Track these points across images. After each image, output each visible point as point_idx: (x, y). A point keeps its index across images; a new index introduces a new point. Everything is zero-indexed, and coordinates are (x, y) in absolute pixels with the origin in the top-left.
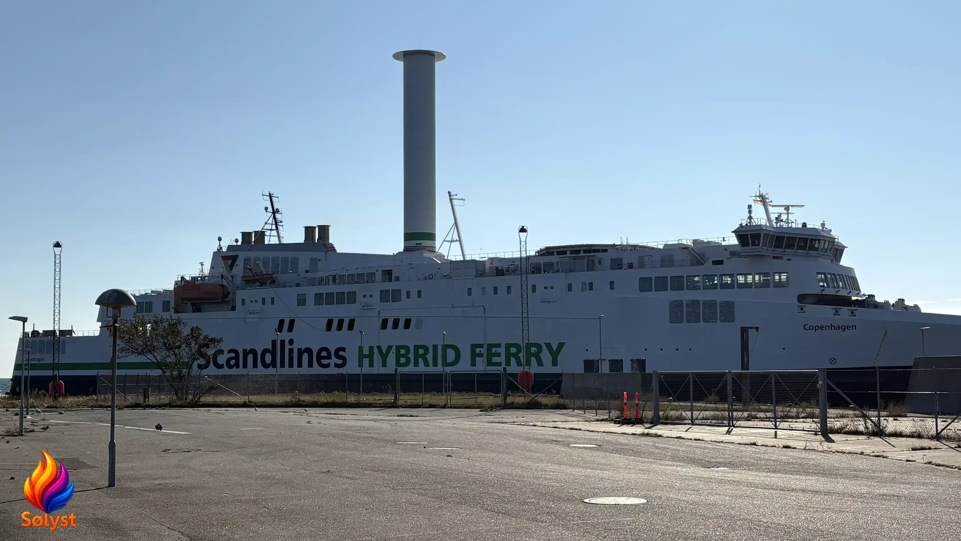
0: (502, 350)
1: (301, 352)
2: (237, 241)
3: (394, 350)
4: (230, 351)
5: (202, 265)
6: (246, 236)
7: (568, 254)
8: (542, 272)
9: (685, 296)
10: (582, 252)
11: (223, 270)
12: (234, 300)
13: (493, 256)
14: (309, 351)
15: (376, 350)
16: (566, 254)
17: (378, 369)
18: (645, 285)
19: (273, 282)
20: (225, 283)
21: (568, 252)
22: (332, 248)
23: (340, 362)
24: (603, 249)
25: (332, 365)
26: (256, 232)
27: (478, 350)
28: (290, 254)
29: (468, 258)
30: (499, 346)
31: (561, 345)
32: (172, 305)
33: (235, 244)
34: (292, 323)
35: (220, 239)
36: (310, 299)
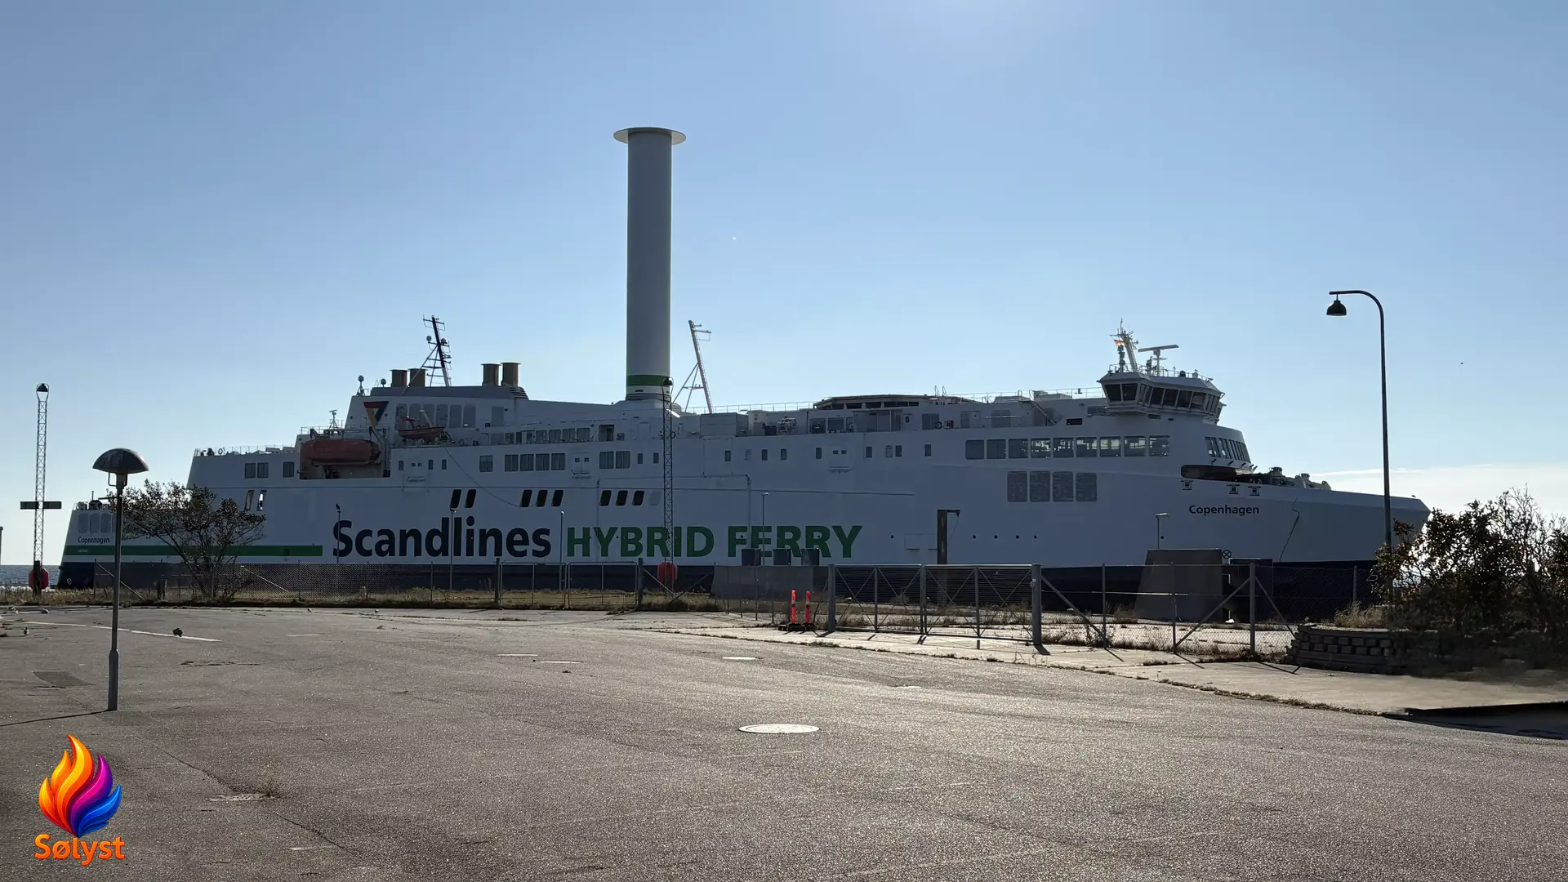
0: (773, 535)
1: (484, 535)
2: (383, 382)
3: (618, 533)
4: (381, 533)
5: (334, 414)
6: (398, 375)
7: (864, 408)
8: (827, 431)
9: (1028, 466)
10: (883, 405)
11: (365, 421)
12: (386, 463)
13: (758, 408)
14: (496, 533)
15: (592, 533)
16: (860, 407)
17: (595, 557)
18: (974, 449)
19: (444, 438)
20: (374, 439)
21: (864, 405)
22: (521, 394)
23: (542, 549)
24: (912, 401)
25: (530, 553)
26: (413, 371)
27: (738, 535)
28: (463, 402)
29: (717, 410)
30: (769, 529)
31: (856, 530)
32: (297, 467)
33: (382, 386)
34: (472, 495)
35: (361, 379)
36: (499, 463)
